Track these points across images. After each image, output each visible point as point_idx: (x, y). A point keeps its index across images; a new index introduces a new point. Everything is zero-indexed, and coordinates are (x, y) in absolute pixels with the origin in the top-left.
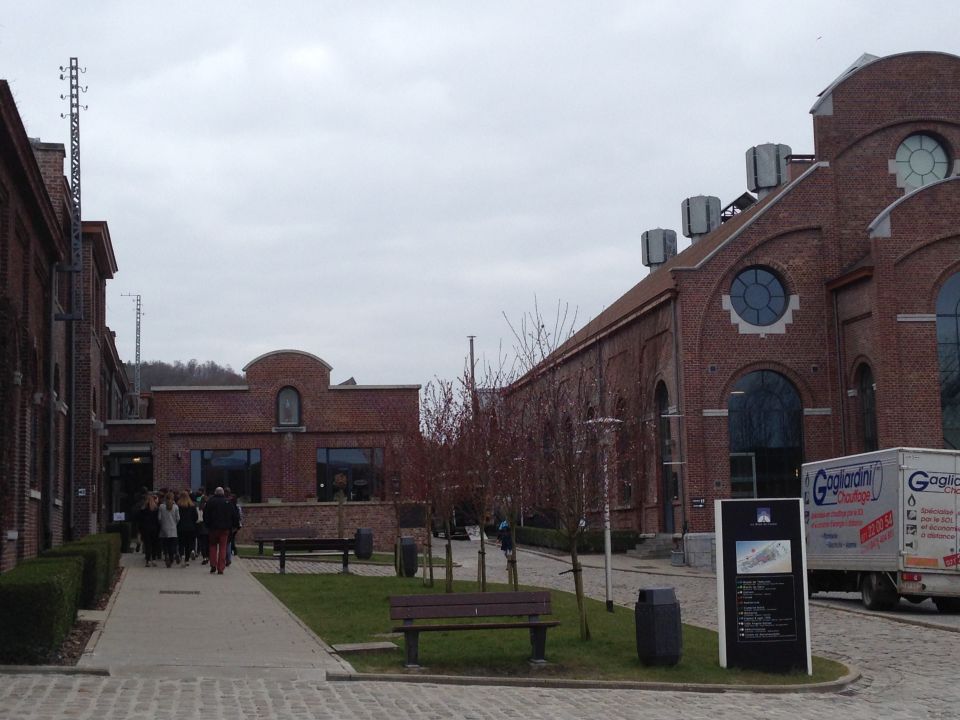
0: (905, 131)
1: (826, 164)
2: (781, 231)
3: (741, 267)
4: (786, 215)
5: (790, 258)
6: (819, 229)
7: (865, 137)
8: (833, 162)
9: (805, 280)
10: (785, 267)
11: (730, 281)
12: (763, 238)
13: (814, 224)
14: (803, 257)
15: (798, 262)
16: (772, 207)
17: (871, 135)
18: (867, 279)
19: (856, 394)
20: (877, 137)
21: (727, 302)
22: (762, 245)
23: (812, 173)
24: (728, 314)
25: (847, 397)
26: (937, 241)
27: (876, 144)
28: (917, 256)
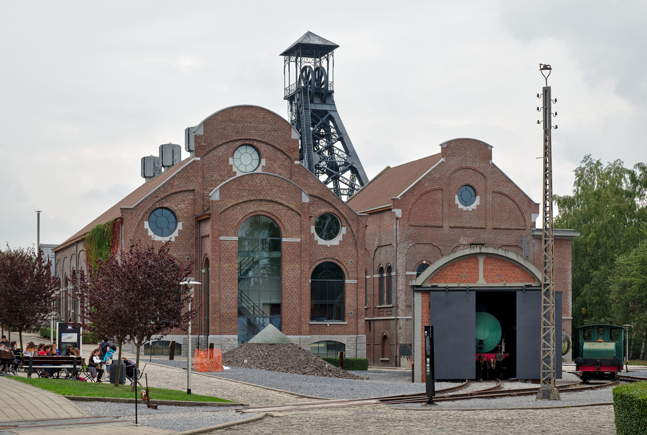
0: (238, 143)
1: (199, 159)
2: (174, 191)
3: (154, 208)
4: (178, 183)
5: (179, 204)
6: (193, 190)
7: (218, 146)
8: (202, 157)
9: (185, 215)
10: (176, 208)
11: (149, 214)
12: (166, 194)
13: (191, 188)
14: (185, 204)
15: (183, 206)
16: (171, 179)
17: (222, 145)
18: (208, 219)
19: (205, 272)
20: (224, 146)
21: (146, 225)
22: (165, 197)
23: (191, 163)
24: (147, 230)
25: (202, 273)
26: (240, 203)
27: (224, 150)
28: (231, 209)
